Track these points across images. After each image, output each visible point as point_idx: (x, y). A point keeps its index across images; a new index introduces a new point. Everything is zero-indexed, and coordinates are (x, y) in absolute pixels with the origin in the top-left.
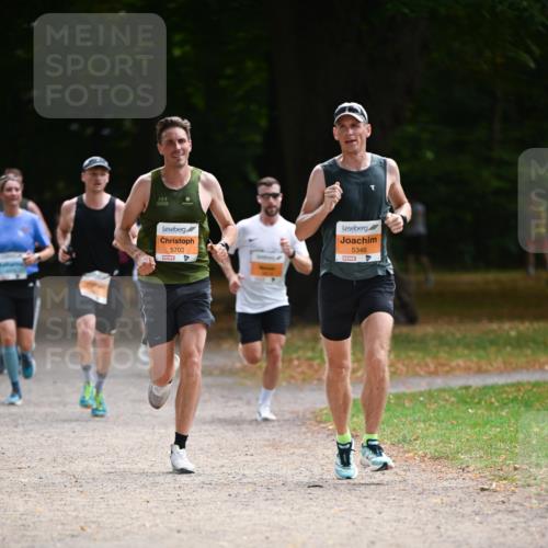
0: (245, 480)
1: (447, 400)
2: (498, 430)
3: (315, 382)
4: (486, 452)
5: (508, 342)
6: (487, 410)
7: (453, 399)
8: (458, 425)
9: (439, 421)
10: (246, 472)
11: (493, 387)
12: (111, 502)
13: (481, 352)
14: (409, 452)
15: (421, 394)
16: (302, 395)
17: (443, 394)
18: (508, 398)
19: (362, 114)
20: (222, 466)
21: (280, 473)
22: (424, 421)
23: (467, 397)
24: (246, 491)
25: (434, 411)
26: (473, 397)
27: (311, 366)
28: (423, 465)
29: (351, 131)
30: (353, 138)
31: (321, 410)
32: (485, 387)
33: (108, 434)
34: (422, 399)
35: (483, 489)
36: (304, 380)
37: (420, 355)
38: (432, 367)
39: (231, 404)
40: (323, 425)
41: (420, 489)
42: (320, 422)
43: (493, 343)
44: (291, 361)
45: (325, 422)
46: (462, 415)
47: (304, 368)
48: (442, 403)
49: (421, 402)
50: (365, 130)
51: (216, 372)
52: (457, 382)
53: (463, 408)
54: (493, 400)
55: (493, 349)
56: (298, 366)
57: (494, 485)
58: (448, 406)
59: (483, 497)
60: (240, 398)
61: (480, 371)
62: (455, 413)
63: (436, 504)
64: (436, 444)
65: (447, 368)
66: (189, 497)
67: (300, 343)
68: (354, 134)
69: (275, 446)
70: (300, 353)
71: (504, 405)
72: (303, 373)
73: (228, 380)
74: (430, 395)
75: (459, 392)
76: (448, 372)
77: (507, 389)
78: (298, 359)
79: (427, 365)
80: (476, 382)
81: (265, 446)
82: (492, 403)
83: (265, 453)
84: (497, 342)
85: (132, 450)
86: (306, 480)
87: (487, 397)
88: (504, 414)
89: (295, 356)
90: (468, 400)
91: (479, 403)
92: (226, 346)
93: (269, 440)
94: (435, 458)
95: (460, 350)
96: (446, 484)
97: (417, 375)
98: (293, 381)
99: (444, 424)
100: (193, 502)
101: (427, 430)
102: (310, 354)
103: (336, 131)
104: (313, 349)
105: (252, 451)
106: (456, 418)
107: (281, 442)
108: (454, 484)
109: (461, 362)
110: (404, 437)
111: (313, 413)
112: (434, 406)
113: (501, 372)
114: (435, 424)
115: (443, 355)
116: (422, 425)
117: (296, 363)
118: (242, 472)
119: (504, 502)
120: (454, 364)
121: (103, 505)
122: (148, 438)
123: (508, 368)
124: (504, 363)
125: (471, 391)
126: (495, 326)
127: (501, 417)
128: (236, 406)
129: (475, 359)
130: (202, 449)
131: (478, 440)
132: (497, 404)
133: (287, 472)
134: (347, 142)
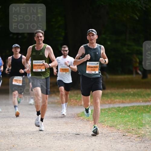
0: (58, 133)
1: (114, 111)
2: (128, 119)
3: (77, 106)
4: (125, 125)
5: (131, 95)
6: (125, 113)
7: (115, 110)
8: (117, 117)
9: (112, 116)
10: (59, 131)
11: (126, 107)
12: (21, 139)
13: (123, 98)
14: (103, 125)
15: (107, 109)
16: (74, 109)
17: (112, 109)
18: (130, 110)
19: (95, 32)
20: (52, 129)
21: (68, 131)
22: (108, 116)
23: (119, 110)
24: (58, 136)
25: (110, 114)
26: (121, 110)
27: (76, 101)
28: (107, 129)
29: (92, 37)
30: (92, 39)
31: (79, 113)
32: (124, 107)
33: (21, 120)
34: (107, 110)
35: (124, 135)
36: (74, 105)
37: (106, 98)
38: (110, 101)
39: (54, 112)
40: (79, 118)
41: (106, 135)
42: (79, 117)
43: (126, 95)
44: (71, 100)
45: (80, 117)
46: (118, 115)
47: (74, 102)
48: (112, 111)
49: (107, 111)
50: (96, 37)
51: (50, 103)
52: (117, 106)
53: (118, 113)
54: (126, 111)
55: (126, 97)
56: (73, 101)
57: (127, 134)
58: (114, 112)
59: (124, 137)
60: (57, 110)
61: (123, 103)
62: (116, 114)
63: (110, 139)
64: (111, 123)
65: (114, 102)
66: (43, 137)
67: (73, 95)
68: (93, 38)
69: (66, 123)
70: (73, 98)
71: (129, 112)
72: (74, 103)
73: (53, 105)
74: (109, 109)
75: (117, 108)
76: (114, 103)
77: (130, 107)
78: (73, 99)
79: (108, 101)
80: (122, 106)
81: (64, 123)
82: (126, 112)
83: (64, 125)
84: (128, 95)
85: (27, 124)
86: (75, 133)
87: (125, 110)
88: (129, 114)
89: (72, 98)
90: (120, 111)
91: (123, 111)
92: (53, 96)
93: (64, 122)
94: (110, 127)
95: (117, 97)
96: (113, 134)
97: (105, 104)
98: (71, 105)
99: (113, 117)
100: (44, 139)
101: (108, 119)
102: (76, 98)
103: (88, 37)
104: (77, 97)
105: (60, 125)
106: (116, 116)
107: (68, 122)
108: (116, 134)
109: (118, 100)
110: (102, 121)
111: (77, 114)
112: (110, 112)
113: (128, 103)
114: (110, 117)
115: (113, 98)
116: (107, 118)
117: (72, 100)
118: (57, 130)
119: (129, 139)
120: (116, 101)
121: (19, 140)
122: (31, 121)
123: (131, 102)
124: (130, 100)
125: (120, 108)
126: (127, 90)
127: (129, 115)
128: (56, 112)
129: (121, 99)
130: (46, 124)
131: (122, 122)
132: (127, 112)
133: (70, 130)
134: (91, 40)
